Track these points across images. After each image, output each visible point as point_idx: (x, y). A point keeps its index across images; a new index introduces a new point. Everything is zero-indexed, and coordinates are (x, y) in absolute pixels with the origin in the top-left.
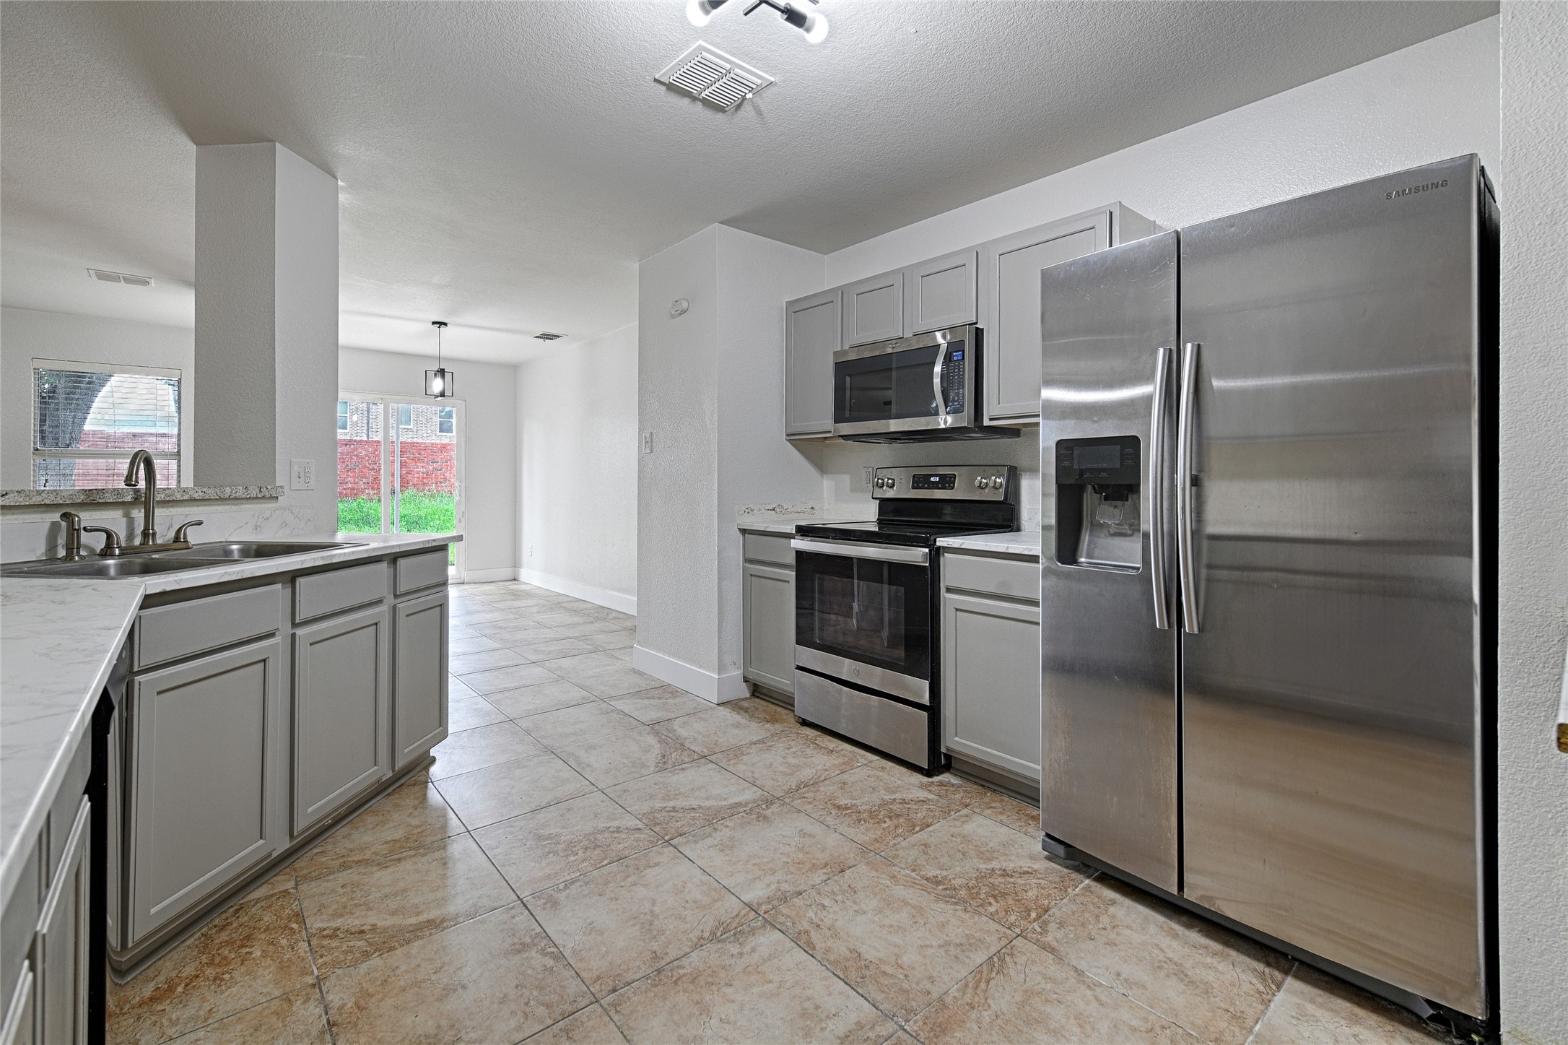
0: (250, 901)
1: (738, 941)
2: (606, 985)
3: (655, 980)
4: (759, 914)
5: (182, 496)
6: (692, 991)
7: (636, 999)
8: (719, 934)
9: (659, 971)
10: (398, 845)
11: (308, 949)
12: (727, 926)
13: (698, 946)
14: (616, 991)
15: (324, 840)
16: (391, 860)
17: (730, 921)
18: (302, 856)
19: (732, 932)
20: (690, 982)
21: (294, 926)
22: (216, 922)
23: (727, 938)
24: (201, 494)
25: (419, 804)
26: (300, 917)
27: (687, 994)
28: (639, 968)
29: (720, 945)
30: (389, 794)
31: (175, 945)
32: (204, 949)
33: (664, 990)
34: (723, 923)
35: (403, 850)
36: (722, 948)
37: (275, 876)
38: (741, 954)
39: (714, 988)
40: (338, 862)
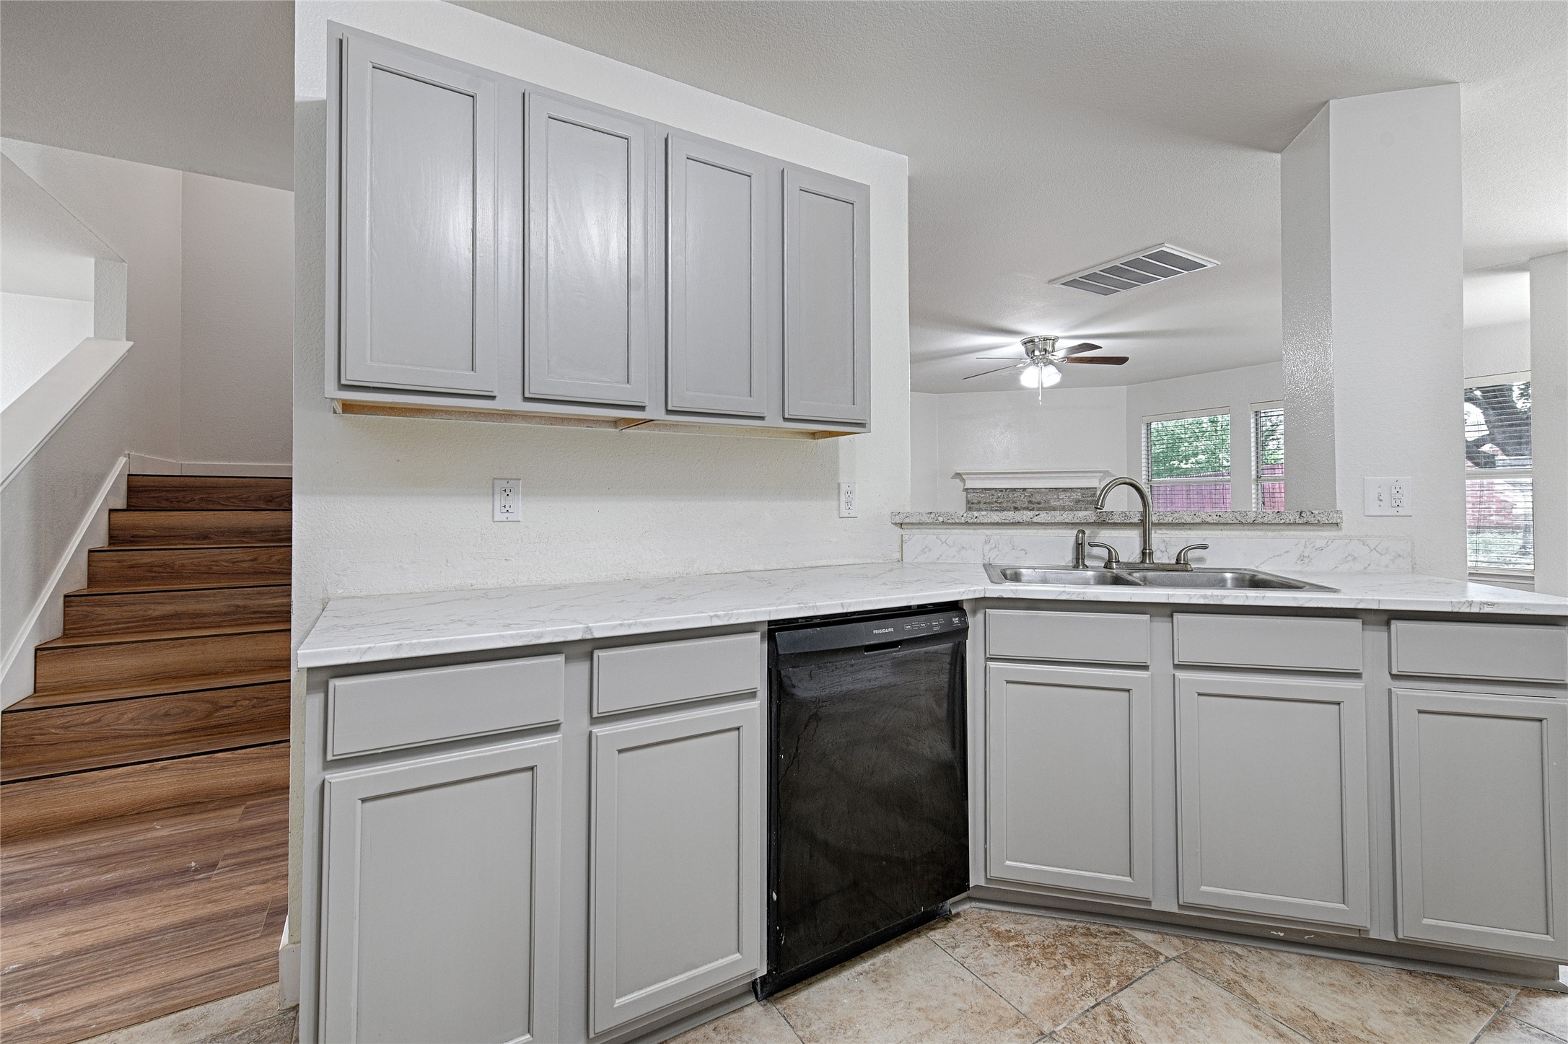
0: (1130, 935)
5: (1193, 519)
10: (1309, 1022)
11: (1086, 1008)
15: (1261, 948)
16: (1273, 1027)
18: (1220, 942)
21: (1114, 983)
22: (1092, 927)
24: (1215, 518)
25: (1424, 1014)
26: (1128, 981)
30: (1410, 972)
31: (1055, 916)
32: (1061, 935)
35: (1303, 1033)
37: (1175, 936)
40: (1232, 976)
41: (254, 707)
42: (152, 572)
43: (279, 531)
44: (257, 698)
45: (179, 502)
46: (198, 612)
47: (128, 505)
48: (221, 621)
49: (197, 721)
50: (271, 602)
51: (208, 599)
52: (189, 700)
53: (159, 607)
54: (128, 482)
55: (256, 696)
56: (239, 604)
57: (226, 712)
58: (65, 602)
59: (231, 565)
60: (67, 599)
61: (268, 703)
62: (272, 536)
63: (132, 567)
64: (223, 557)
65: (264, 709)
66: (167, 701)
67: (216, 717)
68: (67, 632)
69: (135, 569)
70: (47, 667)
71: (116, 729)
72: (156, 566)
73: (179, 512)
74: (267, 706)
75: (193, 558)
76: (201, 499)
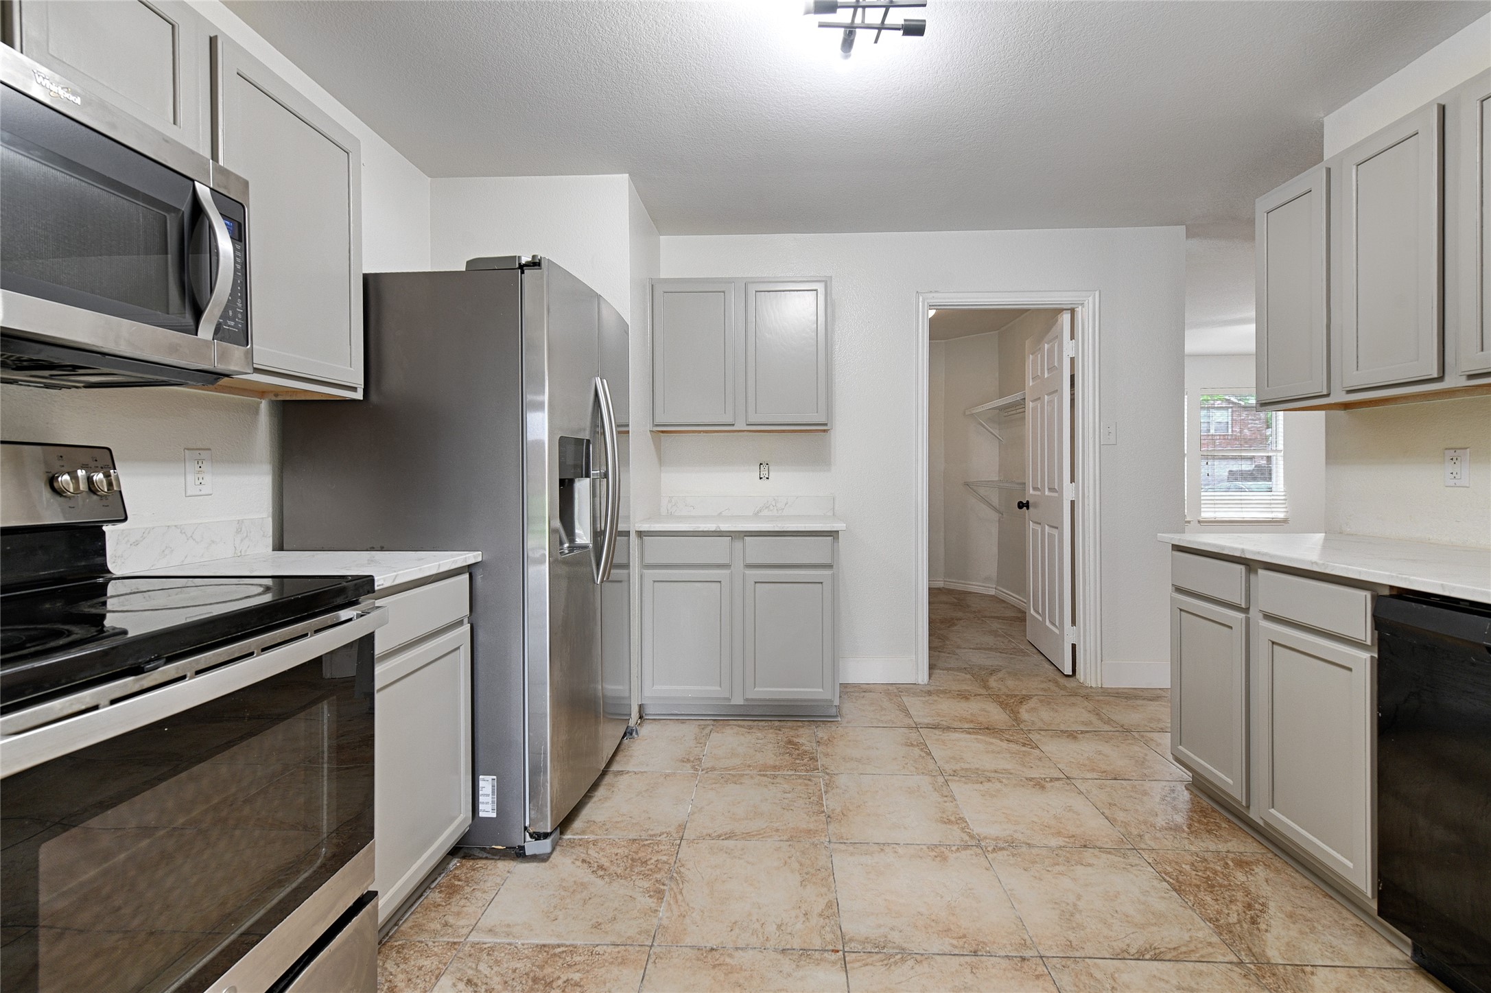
1: (886, 940)
2: (1031, 967)
3: (983, 948)
4: (844, 955)
6: (953, 924)
7: (1005, 942)
8: (899, 956)
9: (975, 953)
12: (884, 960)
13: (926, 956)
14: (1021, 957)
17: (877, 964)
19: (885, 951)
20: (952, 930)
23: (894, 948)
27: (959, 923)
28: (994, 966)
29: (905, 945)
33: (978, 936)
34: (886, 965)
36: (905, 942)
38: (892, 929)
39: (933, 917)
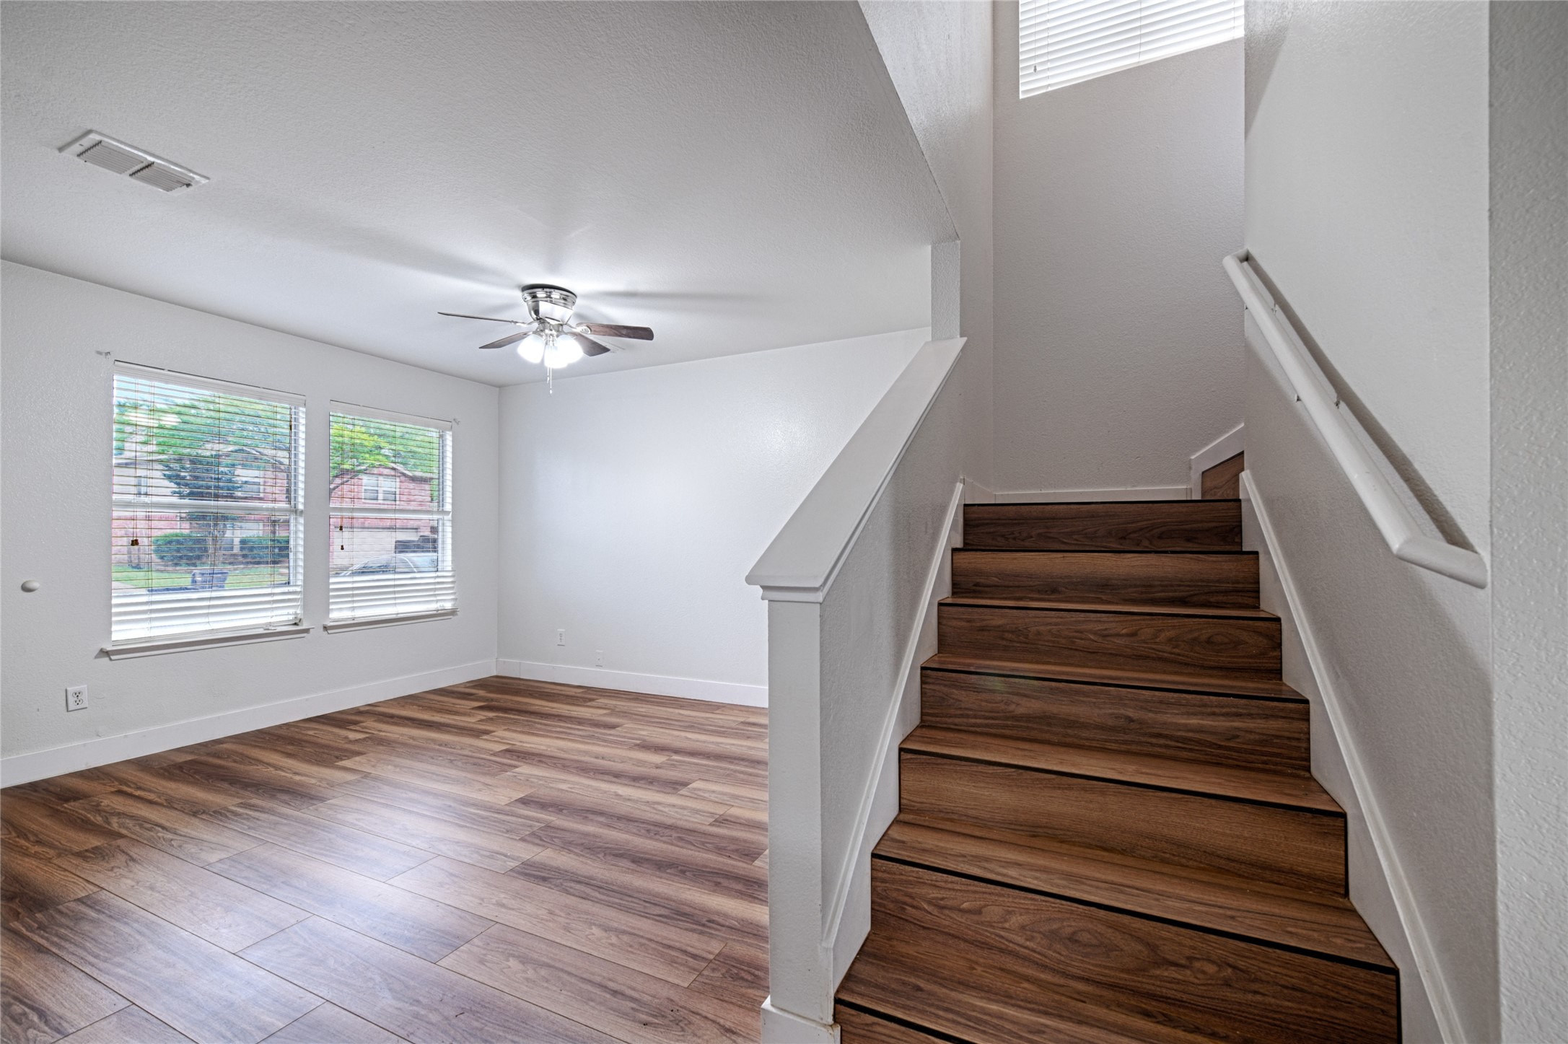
41: (1227, 983)
42: (1003, 639)
43: (1151, 586)
44: (1234, 967)
45: (1014, 539)
46: (1072, 718)
47: (965, 543)
48: (1106, 741)
49: (1122, 971)
50: (1183, 721)
51: (1085, 699)
52: (1110, 926)
53: (1024, 701)
54: (964, 513)
55: (1231, 960)
56: (1131, 715)
57: (1172, 973)
58: (922, 676)
59: (1100, 640)
60: (924, 672)
61: (1255, 986)
62: (1142, 593)
63: (982, 629)
64: (1090, 626)
65: (1250, 996)
66: (1072, 912)
67: (1157, 977)
68: (925, 718)
69: (986, 633)
70: (911, 779)
71: (1002, 937)
72: (1008, 631)
73: (1023, 554)
74: (1256, 992)
75: (1050, 624)
76: (1039, 535)
